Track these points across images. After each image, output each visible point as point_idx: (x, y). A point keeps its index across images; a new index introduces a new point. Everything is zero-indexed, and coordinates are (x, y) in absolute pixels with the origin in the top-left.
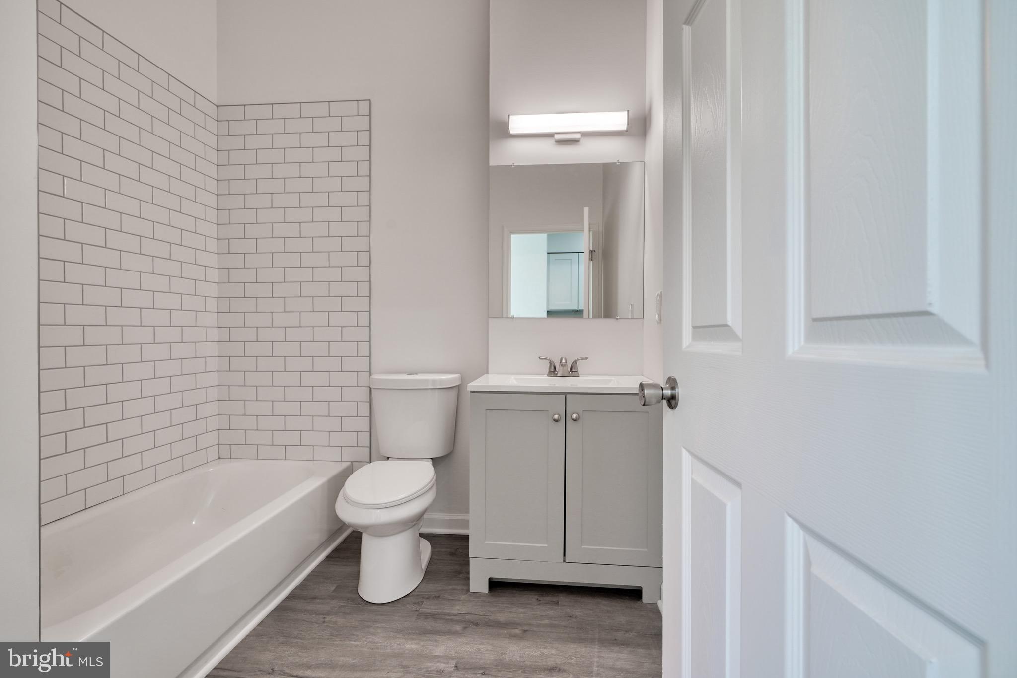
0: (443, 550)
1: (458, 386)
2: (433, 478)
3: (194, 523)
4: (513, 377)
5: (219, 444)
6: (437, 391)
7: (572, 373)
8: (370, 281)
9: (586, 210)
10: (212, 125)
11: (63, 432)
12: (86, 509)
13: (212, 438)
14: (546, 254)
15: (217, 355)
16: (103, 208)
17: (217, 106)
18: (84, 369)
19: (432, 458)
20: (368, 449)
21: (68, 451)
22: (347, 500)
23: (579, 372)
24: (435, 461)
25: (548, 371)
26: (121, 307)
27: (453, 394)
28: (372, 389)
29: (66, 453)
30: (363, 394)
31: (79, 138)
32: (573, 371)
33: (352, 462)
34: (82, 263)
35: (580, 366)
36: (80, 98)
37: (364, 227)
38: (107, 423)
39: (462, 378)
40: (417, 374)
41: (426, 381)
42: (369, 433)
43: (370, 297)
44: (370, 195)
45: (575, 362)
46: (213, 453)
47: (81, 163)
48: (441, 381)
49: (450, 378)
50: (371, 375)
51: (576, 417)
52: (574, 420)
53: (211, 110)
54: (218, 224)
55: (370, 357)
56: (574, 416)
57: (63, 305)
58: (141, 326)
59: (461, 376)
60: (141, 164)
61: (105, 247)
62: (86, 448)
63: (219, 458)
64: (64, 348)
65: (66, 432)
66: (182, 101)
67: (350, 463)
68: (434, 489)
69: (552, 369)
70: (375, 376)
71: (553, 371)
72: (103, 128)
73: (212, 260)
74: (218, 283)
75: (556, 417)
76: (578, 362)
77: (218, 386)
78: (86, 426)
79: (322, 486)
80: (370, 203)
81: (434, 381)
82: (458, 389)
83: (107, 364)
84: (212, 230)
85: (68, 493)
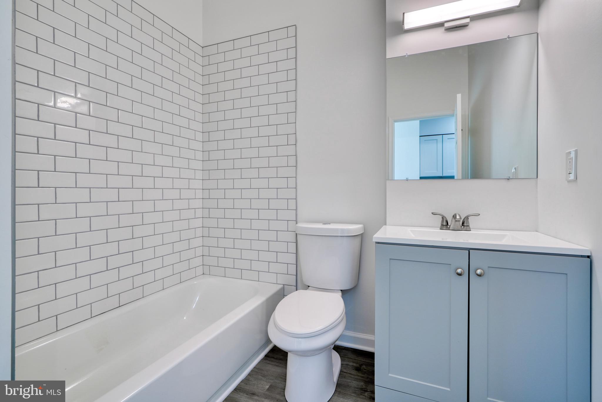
0: (351, 364)
1: (362, 235)
2: (343, 311)
3: (185, 318)
4: (409, 229)
5: (203, 265)
6: (345, 239)
7: (464, 228)
8: (296, 155)
9: (459, 96)
10: (199, 60)
11: (105, 257)
12: (119, 306)
13: (198, 261)
14: (419, 137)
15: (202, 207)
16: (131, 113)
17: (203, 47)
18: (119, 216)
19: (341, 290)
20: (295, 277)
21: (108, 269)
22: (276, 325)
23: (471, 226)
24: (344, 292)
25: (440, 225)
26: (142, 176)
27: (358, 241)
28: (297, 234)
29: (107, 270)
30: (291, 237)
31: (117, 68)
32: (464, 225)
33: (284, 285)
34: (118, 148)
35: (472, 222)
36: (117, 43)
37: (292, 117)
38: (133, 251)
39: (365, 228)
40: (330, 224)
41: (337, 230)
42: (295, 265)
43: (296, 166)
44: (296, 93)
45: (467, 218)
46: (200, 271)
47: (118, 84)
48: (348, 230)
49: (355, 228)
50: (297, 223)
51: (481, 273)
52: (480, 275)
53: (199, 50)
54: (203, 123)
55: (296, 210)
56: (479, 272)
57: (106, 175)
58: (154, 188)
59: (364, 225)
60: (155, 85)
61: (132, 138)
62: (119, 267)
63: (203, 274)
64: (106, 203)
65: (107, 257)
66: (181, 44)
67: (282, 286)
68: (344, 321)
69: (445, 223)
70: (300, 225)
71: (445, 225)
72: (132, 62)
73: (199, 146)
74: (203, 161)
75: (459, 271)
76: (469, 218)
77: (203, 227)
78: (120, 253)
79: (262, 303)
80: (296, 99)
81: (343, 230)
82: (362, 237)
83: (133, 213)
84: (199, 127)
85: (108, 297)
